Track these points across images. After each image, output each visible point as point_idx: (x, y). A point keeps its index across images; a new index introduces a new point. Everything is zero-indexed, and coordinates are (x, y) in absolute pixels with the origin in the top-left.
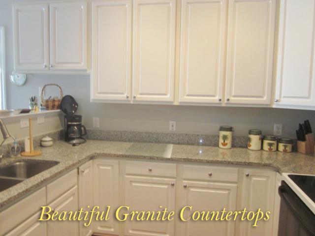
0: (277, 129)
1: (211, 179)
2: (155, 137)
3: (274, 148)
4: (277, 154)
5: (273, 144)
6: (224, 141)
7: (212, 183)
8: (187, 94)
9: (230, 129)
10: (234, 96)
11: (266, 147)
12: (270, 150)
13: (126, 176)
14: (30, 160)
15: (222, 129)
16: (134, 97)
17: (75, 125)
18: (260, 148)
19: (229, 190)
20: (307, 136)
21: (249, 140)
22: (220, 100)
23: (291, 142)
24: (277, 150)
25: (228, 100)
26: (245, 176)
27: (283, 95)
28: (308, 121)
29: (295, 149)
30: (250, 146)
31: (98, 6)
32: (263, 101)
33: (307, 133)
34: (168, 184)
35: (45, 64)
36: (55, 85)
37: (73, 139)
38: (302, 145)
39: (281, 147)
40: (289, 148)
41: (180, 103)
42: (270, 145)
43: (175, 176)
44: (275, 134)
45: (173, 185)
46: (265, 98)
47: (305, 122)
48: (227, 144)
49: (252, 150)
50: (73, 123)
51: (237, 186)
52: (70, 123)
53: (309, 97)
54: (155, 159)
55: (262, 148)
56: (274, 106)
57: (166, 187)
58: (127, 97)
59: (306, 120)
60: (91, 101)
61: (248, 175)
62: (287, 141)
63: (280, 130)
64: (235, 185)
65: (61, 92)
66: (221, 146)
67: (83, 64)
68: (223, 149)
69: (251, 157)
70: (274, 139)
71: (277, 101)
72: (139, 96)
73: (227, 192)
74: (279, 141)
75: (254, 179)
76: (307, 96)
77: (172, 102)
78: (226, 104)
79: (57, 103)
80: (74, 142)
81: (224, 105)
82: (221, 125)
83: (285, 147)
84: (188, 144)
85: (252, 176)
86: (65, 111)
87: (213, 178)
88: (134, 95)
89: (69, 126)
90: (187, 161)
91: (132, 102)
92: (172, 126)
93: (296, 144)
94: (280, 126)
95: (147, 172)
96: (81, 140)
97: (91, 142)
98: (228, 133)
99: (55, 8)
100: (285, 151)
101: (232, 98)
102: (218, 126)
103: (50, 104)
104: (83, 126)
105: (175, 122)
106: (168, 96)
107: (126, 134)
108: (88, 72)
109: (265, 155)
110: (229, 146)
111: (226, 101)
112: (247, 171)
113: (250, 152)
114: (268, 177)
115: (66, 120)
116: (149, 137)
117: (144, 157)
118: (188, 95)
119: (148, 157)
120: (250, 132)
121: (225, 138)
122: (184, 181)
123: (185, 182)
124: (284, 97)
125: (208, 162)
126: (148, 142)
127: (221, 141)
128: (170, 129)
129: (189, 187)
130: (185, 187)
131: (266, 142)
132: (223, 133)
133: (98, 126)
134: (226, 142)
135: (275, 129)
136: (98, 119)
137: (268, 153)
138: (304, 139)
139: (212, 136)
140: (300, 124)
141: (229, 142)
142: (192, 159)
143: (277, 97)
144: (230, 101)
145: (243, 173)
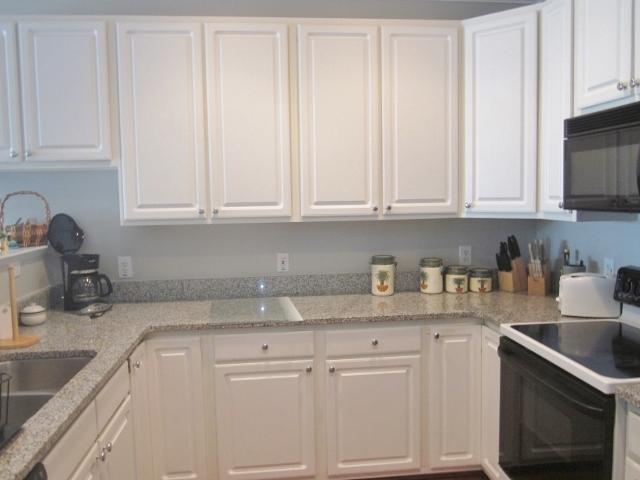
0: (463, 255)
1: (376, 351)
2: (251, 286)
3: (464, 286)
4: (469, 297)
5: (463, 280)
6: (382, 283)
7: (377, 359)
8: (315, 200)
9: (390, 260)
10: (399, 201)
11: (451, 287)
12: (459, 290)
13: (217, 366)
14: (22, 354)
15: (375, 261)
16: (216, 212)
17: (85, 275)
18: (441, 290)
19: (408, 366)
20: (514, 263)
21: (424, 276)
22: (376, 209)
23: (490, 274)
24: (469, 290)
25: (389, 208)
26: (433, 338)
27: (477, 197)
28: (513, 237)
29: (496, 287)
30: (425, 287)
31: (129, 32)
32: (446, 207)
33: (513, 258)
34: (300, 370)
35: (11, 150)
36: (31, 193)
37: (86, 304)
38: (507, 278)
39: (475, 284)
40: (488, 286)
41: (304, 217)
42: (458, 282)
43: (312, 353)
44: (462, 262)
45: (309, 370)
46: (449, 203)
47: (509, 239)
48: (387, 287)
49: (430, 294)
50: (83, 272)
51: (421, 358)
52: (75, 272)
53: (520, 198)
54: (272, 326)
55: (444, 289)
56: (464, 215)
57: (296, 376)
58: (202, 212)
59: (510, 235)
60: (122, 224)
61: (437, 336)
62: (483, 273)
63: (469, 257)
64: (418, 356)
65: (47, 207)
66: (376, 291)
67: (101, 147)
68: (381, 296)
69: (428, 306)
70: (463, 271)
71: (469, 207)
72: (223, 208)
73: (404, 371)
74: (471, 273)
75: (447, 341)
76: (518, 195)
77: (289, 217)
78: (386, 215)
79: (40, 232)
80: (90, 309)
81: (381, 218)
82: (373, 254)
83: (482, 283)
84: (315, 293)
85: (443, 336)
86: (58, 248)
87: (380, 348)
88: (213, 207)
89: (73, 279)
90: (333, 323)
91: (209, 222)
92: (282, 263)
93: (497, 277)
94: (469, 248)
95: (258, 353)
96: (103, 306)
97: (123, 307)
98: (387, 268)
99: (31, 32)
100: (482, 290)
101: (394, 205)
102: (368, 257)
103: (26, 234)
104: (104, 276)
105: (287, 255)
106: (280, 207)
107: (192, 286)
108: (113, 164)
109: (451, 300)
110: (390, 291)
111: (385, 211)
112: (435, 329)
113: (428, 298)
114: (469, 335)
115: (66, 266)
116: (238, 286)
117: (252, 324)
118: (317, 204)
119: (260, 323)
120: (423, 263)
121: (383, 276)
122: (327, 361)
123: (331, 363)
124: (481, 199)
125: (370, 321)
126: (238, 297)
127: (376, 282)
128: (279, 270)
129: (338, 370)
130: (332, 370)
131: (451, 278)
132: (379, 268)
133: (130, 274)
134: (385, 283)
135: (461, 255)
136: (128, 259)
137: (454, 297)
138: (509, 269)
139: (358, 275)
140: (502, 243)
141: (389, 282)
142: (342, 319)
143: (467, 199)
144: (392, 211)
145: (429, 334)
